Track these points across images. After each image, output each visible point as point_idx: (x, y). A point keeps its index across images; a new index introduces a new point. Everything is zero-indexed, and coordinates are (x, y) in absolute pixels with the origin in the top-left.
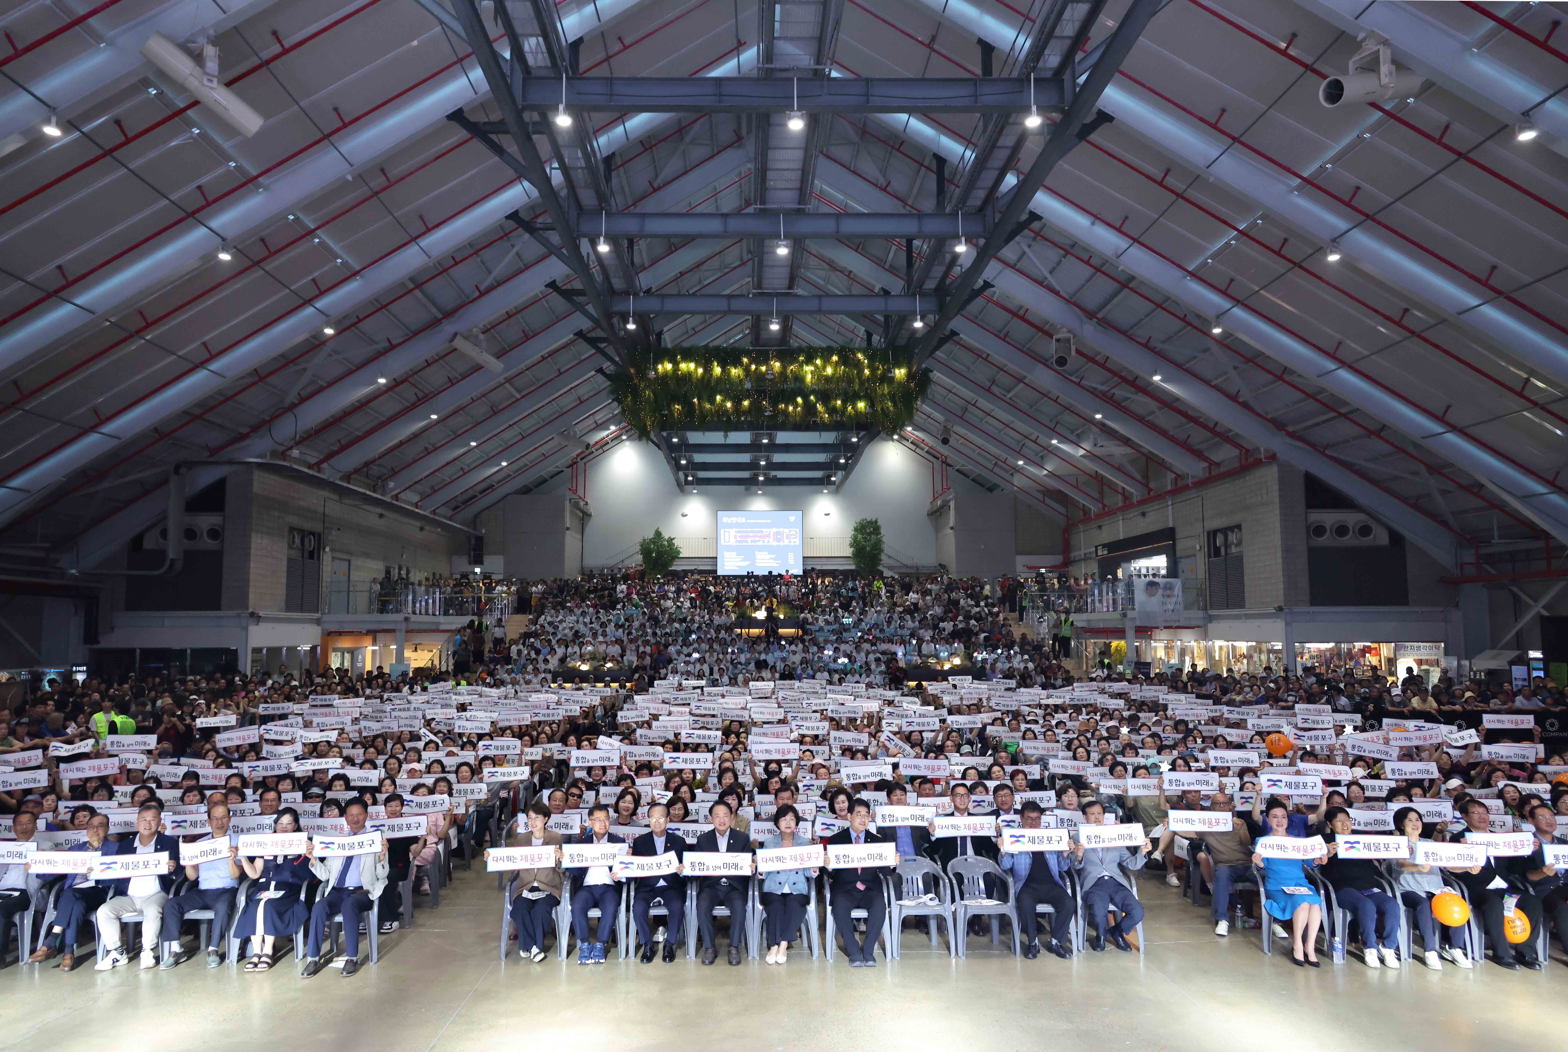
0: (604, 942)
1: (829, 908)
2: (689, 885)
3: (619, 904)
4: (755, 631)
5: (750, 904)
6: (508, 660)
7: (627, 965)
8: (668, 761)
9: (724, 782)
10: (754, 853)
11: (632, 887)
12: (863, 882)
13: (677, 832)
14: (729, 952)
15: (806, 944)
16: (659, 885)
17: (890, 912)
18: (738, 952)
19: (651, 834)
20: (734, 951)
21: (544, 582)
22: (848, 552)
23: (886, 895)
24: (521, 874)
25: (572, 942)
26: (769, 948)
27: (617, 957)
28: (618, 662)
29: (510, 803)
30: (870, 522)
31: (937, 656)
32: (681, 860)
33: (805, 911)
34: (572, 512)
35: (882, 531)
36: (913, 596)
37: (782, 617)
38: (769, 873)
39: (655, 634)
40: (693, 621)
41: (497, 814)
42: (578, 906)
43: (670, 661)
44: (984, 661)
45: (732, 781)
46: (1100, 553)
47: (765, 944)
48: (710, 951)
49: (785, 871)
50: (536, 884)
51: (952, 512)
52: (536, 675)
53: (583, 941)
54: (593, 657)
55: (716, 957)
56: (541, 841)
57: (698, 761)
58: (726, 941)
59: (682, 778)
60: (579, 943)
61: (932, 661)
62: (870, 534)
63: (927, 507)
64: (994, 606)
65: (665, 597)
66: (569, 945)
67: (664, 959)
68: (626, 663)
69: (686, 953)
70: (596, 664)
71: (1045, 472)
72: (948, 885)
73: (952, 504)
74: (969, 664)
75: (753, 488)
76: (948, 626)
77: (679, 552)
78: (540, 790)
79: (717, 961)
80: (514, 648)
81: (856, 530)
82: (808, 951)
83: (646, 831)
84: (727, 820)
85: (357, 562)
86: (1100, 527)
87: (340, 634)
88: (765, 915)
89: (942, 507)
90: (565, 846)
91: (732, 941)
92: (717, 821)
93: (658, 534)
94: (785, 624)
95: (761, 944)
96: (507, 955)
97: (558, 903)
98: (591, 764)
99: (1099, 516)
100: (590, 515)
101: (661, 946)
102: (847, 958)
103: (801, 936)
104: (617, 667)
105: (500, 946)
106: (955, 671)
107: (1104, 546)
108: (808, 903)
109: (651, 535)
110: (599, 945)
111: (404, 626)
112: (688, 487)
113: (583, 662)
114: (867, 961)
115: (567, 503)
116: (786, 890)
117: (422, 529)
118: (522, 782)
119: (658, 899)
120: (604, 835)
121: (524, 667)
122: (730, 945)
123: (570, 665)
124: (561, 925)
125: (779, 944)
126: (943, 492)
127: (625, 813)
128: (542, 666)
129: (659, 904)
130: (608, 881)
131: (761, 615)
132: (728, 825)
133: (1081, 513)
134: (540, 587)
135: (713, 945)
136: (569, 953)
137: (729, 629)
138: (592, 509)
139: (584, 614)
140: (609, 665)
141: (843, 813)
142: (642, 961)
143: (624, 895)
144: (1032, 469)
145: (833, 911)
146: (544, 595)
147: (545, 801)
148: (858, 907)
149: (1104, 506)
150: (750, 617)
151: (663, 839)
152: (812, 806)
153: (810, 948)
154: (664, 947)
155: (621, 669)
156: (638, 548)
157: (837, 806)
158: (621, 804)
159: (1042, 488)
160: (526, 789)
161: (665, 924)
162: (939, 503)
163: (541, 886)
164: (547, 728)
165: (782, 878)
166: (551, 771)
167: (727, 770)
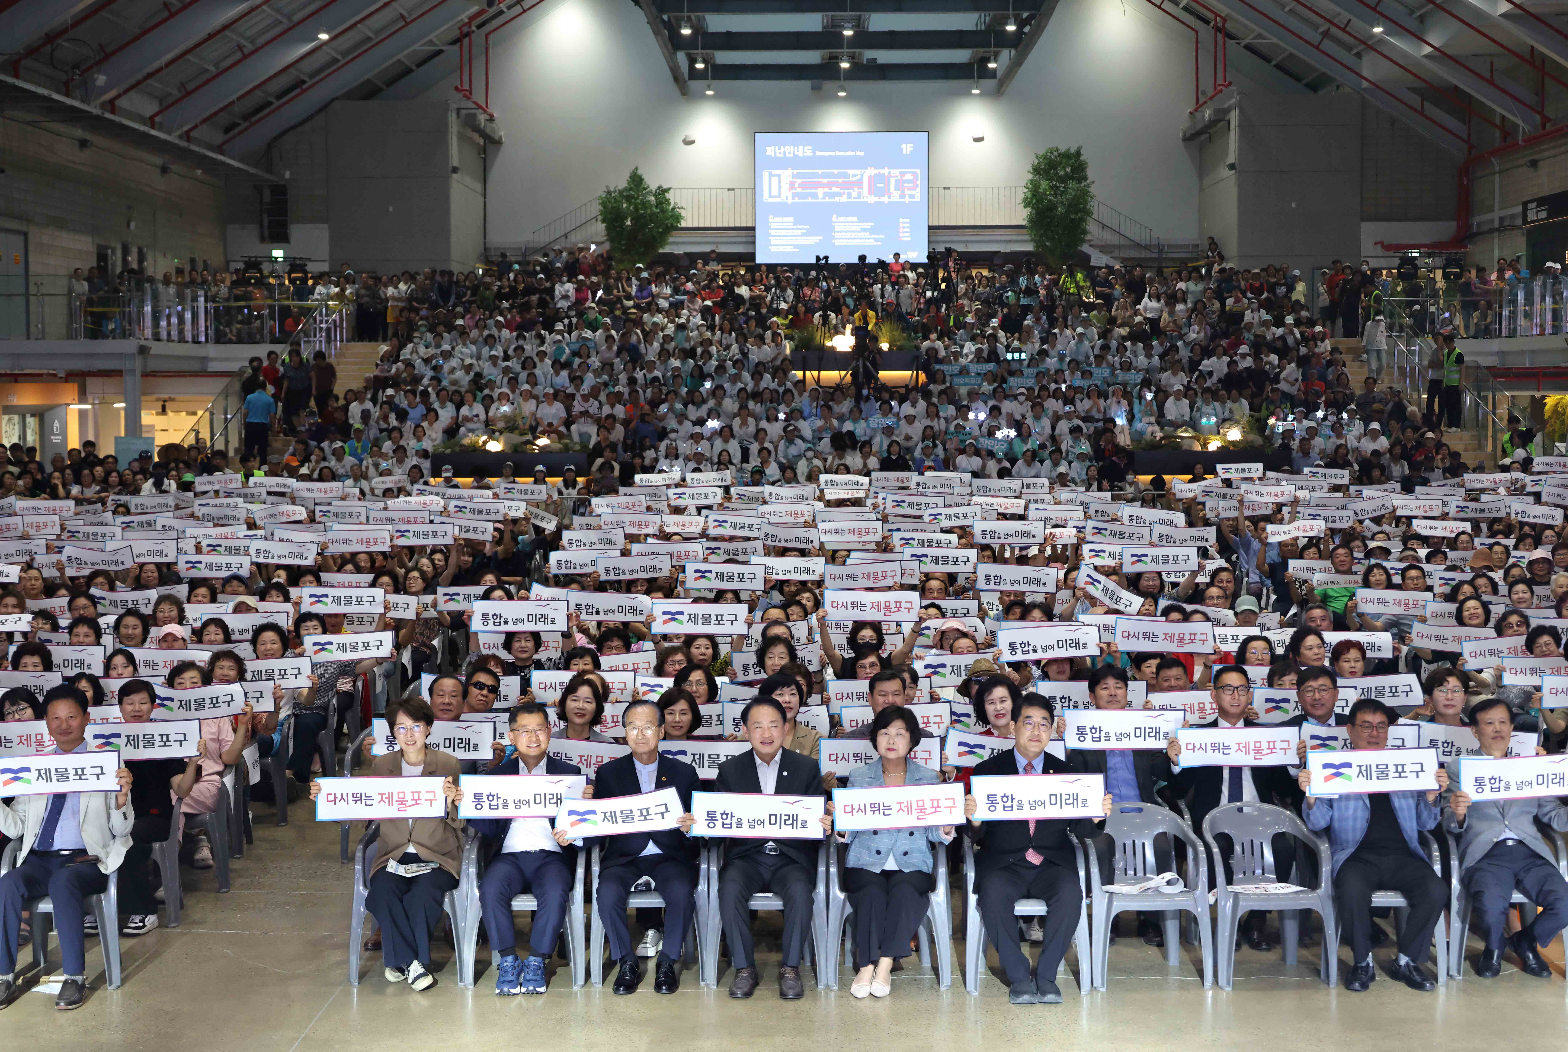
0: (543, 956)
1: (972, 898)
2: (704, 854)
3: (571, 888)
4: (831, 376)
5: (821, 889)
6: (345, 431)
7: (588, 996)
8: (661, 618)
9: (769, 662)
10: (829, 797)
11: (596, 856)
12: (1038, 850)
13: (680, 758)
14: (781, 977)
15: (927, 963)
16: (646, 853)
17: (1090, 907)
18: (798, 976)
19: (629, 759)
20: (790, 974)
21: (411, 277)
22: (1020, 215)
23: (1082, 874)
24: (383, 829)
25: (484, 955)
26: (857, 970)
27: (569, 981)
28: (561, 436)
29: (358, 701)
30: (1067, 155)
31: (1193, 424)
32: (687, 806)
33: (927, 903)
34: (461, 137)
35: (1090, 173)
36: (1149, 306)
37: (885, 346)
38: (856, 834)
39: (632, 381)
40: (707, 355)
41: (334, 721)
42: (493, 890)
43: (663, 434)
44: (1288, 434)
45: (786, 661)
46: (1532, 216)
47: (849, 963)
48: (745, 973)
49: (888, 830)
50: (411, 849)
51: (1234, 135)
52: (400, 461)
53: (504, 953)
54: (511, 426)
55: (755, 984)
56: (420, 769)
57: (720, 620)
58: (775, 957)
59: (689, 658)
60: (496, 957)
61: (1185, 433)
62: (1064, 180)
63: (1182, 124)
64: (1312, 323)
65: (652, 307)
66: (477, 962)
67: (658, 987)
68: (576, 438)
69: (699, 977)
70: (516, 438)
71: (1428, 50)
72: (1203, 856)
73: (1234, 117)
74: (1258, 440)
75: (828, 85)
76: (1218, 365)
77: (678, 218)
78: (417, 677)
79: (757, 992)
80: (355, 408)
81: (1036, 170)
82: (929, 975)
83: (620, 751)
84: (776, 733)
85: (41, 236)
86: (1534, 164)
87: (16, 378)
88: (849, 910)
89: (1213, 123)
90: (465, 779)
91: (786, 957)
92: (757, 735)
93: (636, 180)
94: (892, 361)
95: (842, 963)
96: (362, 976)
97: (455, 884)
98: (511, 628)
99: (1533, 141)
100: (498, 143)
101: (651, 965)
102: (1005, 989)
103: (917, 949)
104: (558, 446)
105: (347, 961)
106: (1230, 454)
107: (1541, 201)
108: (933, 887)
109: (622, 182)
110: (534, 961)
111: (138, 364)
112: (694, 85)
113: (492, 435)
114: (1044, 993)
115: (452, 117)
116: (891, 865)
117: (164, 170)
118: (379, 661)
119: (645, 878)
120: (539, 758)
121: (377, 443)
122: (783, 964)
123: (466, 441)
124: (461, 924)
125: (875, 963)
126: (1217, 92)
127: (578, 720)
128: (411, 444)
129: (647, 888)
130: (549, 845)
131: (844, 342)
132: (777, 743)
133: (1498, 133)
134: (402, 286)
135: (752, 965)
136: (478, 975)
137: (780, 370)
138: (501, 130)
139: (490, 341)
140: (543, 441)
141: (1002, 722)
142: (616, 990)
143: (580, 872)
144: (1400, 44)
145: (980, 904)
146: (411, 303)
147: (425, 696)
148: (1029, 896)
149: (1545, 120)
150: (822, 348)
151: (653, 767)
152: (942, 710)
153: (935, 970)
154: (658, 966)
155: (567, 448)
156: (596, 209)
157: (990, 709)
158: (571, 704)
159: (1418, 84)
160: (387, 676)
161: (659, 926)
162: (1207, 114)
163: (423, 853)
164: (425, 561)
165: (882, 843)
166: (435, 642)
167: (777, 639)
